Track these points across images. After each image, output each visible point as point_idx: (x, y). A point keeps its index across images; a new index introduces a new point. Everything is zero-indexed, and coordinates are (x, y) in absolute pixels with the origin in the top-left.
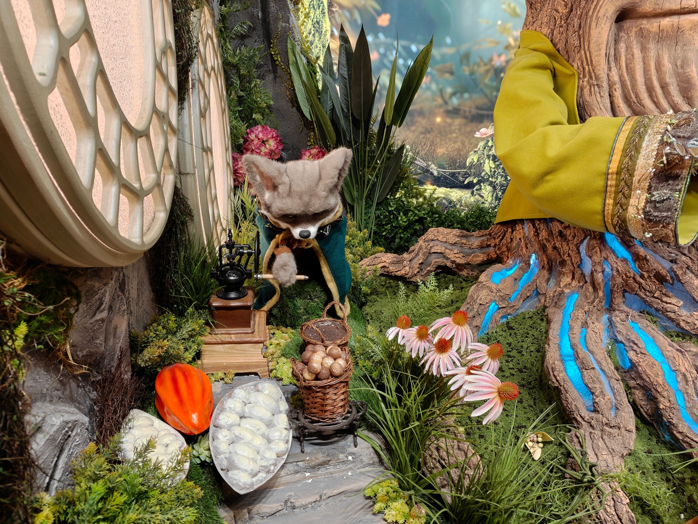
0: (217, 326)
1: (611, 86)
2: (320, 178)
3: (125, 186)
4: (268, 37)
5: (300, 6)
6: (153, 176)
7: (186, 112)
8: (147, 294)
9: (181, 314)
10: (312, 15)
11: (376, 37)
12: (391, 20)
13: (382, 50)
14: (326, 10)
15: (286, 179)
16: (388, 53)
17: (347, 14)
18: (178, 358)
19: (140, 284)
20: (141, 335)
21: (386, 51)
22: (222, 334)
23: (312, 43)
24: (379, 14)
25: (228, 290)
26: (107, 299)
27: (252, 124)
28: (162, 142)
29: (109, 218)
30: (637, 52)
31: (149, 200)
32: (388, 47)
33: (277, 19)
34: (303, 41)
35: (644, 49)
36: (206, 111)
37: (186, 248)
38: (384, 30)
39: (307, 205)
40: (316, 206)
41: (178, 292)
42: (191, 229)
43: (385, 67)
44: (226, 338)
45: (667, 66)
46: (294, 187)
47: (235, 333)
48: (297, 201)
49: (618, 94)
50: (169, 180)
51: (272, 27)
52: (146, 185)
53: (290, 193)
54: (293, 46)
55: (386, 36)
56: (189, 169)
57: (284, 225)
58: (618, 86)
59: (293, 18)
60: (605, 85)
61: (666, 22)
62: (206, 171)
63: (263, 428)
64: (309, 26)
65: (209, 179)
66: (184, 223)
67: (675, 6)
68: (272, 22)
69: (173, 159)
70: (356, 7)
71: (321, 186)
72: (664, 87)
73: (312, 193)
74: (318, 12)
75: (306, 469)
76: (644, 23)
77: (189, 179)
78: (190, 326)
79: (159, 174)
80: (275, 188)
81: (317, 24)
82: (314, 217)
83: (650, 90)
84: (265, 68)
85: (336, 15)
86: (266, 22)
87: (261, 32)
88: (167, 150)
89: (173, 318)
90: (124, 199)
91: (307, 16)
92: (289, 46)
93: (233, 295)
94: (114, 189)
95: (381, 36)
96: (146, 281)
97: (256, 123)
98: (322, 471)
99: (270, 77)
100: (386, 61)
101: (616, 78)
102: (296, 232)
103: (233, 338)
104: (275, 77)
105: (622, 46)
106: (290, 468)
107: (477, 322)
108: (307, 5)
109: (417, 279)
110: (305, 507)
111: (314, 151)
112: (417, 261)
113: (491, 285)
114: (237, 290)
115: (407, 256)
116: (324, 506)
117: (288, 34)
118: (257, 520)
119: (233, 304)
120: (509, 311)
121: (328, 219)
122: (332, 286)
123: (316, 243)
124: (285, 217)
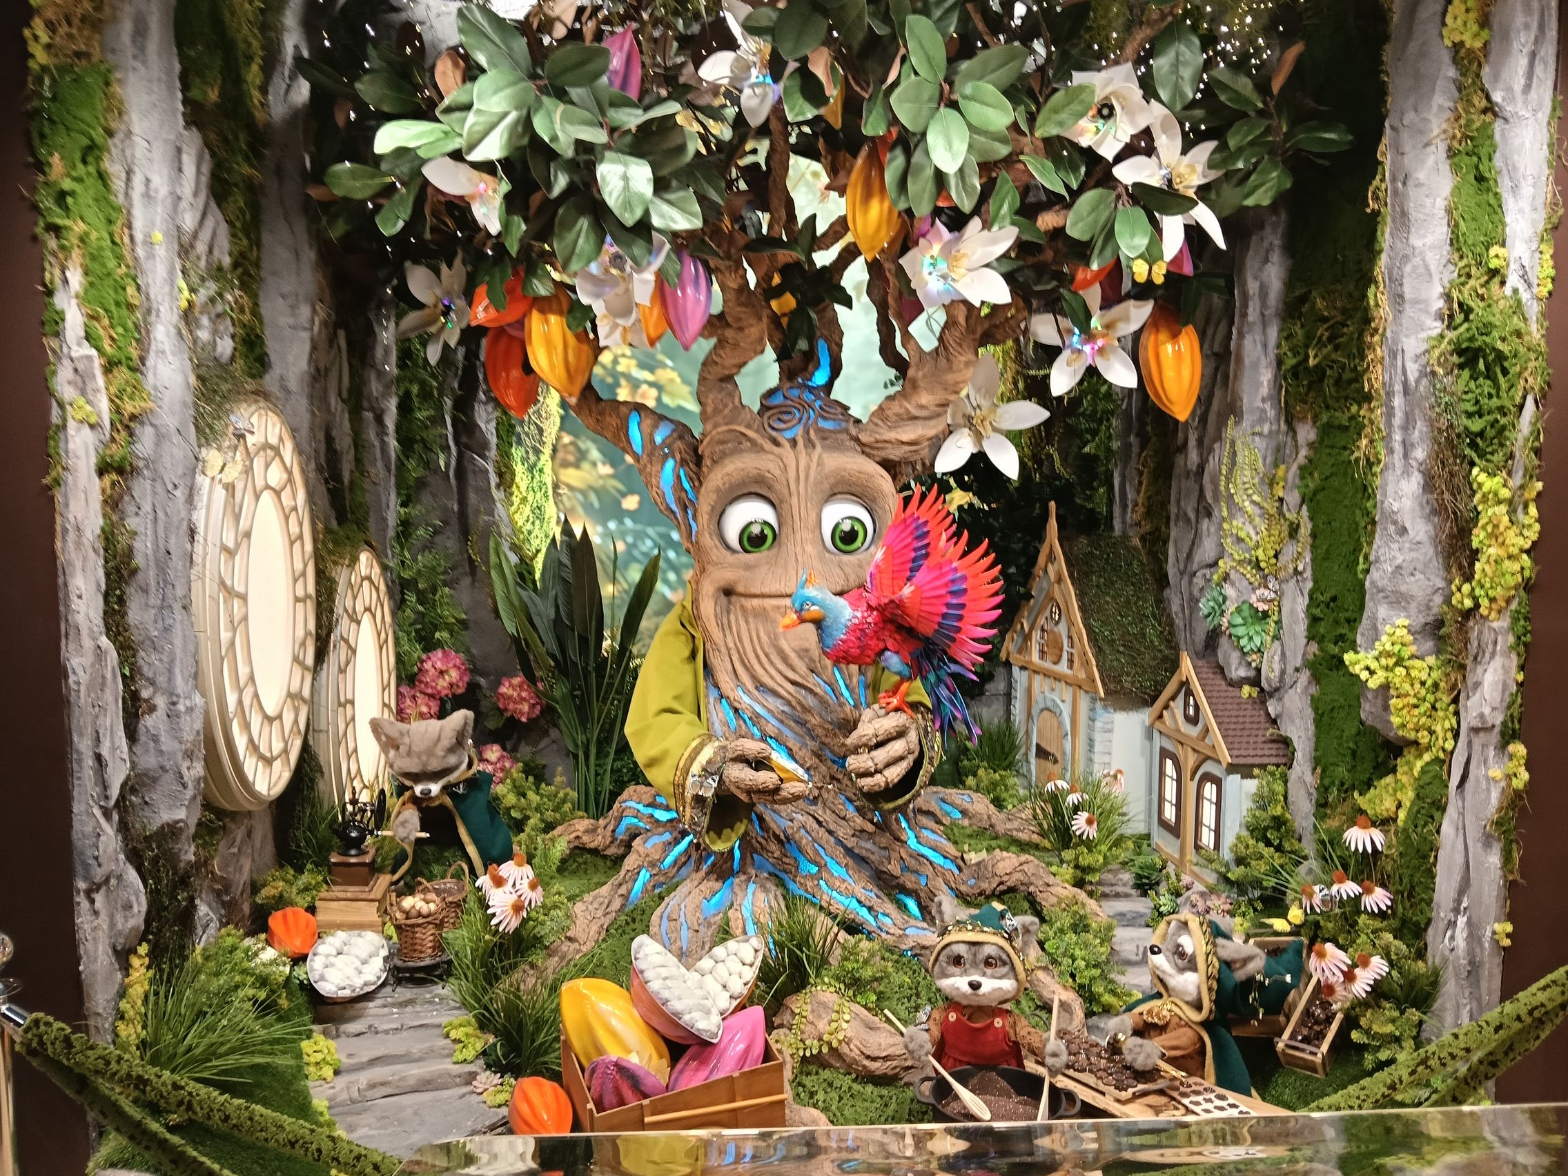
0: (335, 883)
1: (728, 650)
2: (439, 739)
3: (262, 757)
4: (465, 532)
5: (514, 489)
6: (281, 745)
7: (324, 673)
8: (270, 849)
9: (300, 870)
10: (530, 498)
11: (621, 522)
12: (641, 503)
13: (630, 539)
14: (550, 493)
15: (407, 740)
16: (639, 543)
17: (580, 496)
18: (292, 903)
19: (264, 836)
20: (260, 880)
21: (635, 538)
22: (337, 891)
23: (530, 533)
24: (624, 495)
25: (349, 847)
26: (238, 839)
27: (429, 645)
28: (292, 716)
29: (251, 778)
30: (743, 624)
31: (277, 764)
32: (640, 536)
33: (477, 512)
34: (516, 531)
35: (747, 622)
36: (348, 663)
37: (313, 806)
38: (631, 514)
39: (425, 764)
40: (435, 765)
41: (298, 846)
42: (321, 785)
43: (636, 560)
44: (342, 895)
45: (764, 638)
46: (415, 748)
47: (352, 891)
48: (415, 760)
49: (735, 658)
50: (297, 745)
51: (471, 521)
52: (275, 753)
53: (409, 753)
54: (498, 545)
55: (635, 521)
56: (323, 726)
57: (408, 783)
58: (734, 652)
59: (500, 508)
60: (723, 649)
61: (756, 602)
62: (342, 726)
63: (358, 964)
64: (527, 510)
65: (345, 733)
66: (312, 780)
67: (758, 592)
68: (471, 516)
69: (302, 726)
70: (591, 488)
71: (440, 747)
72: (767, 655)
73: (430, 752)
74: (539, 495)
75: (393, 1005)
76: (743, 600)
77: (322, 736)
78: (305, 878)
79: (286, 743)
80: (397, 748)
81: (538, 511)
82: (435, 776)
83: (758, 657)
84: (460, 570)
85: (565, 499)
86: (463, 515)
87: (457, 528)
88: (296, 721)
89: (292, 872)
90: (260, 765)
91: (524, 500)
92: (492, 544)
93: (353, 852)
94: (254, 760)
95: (628, 522)
96: (270, 836)
97: (439, 644)
98: (409, 1009)
99: (467, 581)
100: (636, 553)
101: (731, 645)
102: (418, 789)
103: (349, 895)
104: (474, 581)
105: (732, 617)
106: (378, 1002)
107: (623, 890)
108: (523, 488)
109: (612, 851)
110: (386, 1032)
111: (516, 681)
112: (611, 828)
113: (641, 850)
114: (358, 848)
115: (602, 822)
116: (404, 1034)
117: (491, 530)
118: (343, 1039)
119: (353, 860)
120: (662, 879)
121: (453, 778)
122: (471, 850)
123: (448, 801)
124: (407, 775)
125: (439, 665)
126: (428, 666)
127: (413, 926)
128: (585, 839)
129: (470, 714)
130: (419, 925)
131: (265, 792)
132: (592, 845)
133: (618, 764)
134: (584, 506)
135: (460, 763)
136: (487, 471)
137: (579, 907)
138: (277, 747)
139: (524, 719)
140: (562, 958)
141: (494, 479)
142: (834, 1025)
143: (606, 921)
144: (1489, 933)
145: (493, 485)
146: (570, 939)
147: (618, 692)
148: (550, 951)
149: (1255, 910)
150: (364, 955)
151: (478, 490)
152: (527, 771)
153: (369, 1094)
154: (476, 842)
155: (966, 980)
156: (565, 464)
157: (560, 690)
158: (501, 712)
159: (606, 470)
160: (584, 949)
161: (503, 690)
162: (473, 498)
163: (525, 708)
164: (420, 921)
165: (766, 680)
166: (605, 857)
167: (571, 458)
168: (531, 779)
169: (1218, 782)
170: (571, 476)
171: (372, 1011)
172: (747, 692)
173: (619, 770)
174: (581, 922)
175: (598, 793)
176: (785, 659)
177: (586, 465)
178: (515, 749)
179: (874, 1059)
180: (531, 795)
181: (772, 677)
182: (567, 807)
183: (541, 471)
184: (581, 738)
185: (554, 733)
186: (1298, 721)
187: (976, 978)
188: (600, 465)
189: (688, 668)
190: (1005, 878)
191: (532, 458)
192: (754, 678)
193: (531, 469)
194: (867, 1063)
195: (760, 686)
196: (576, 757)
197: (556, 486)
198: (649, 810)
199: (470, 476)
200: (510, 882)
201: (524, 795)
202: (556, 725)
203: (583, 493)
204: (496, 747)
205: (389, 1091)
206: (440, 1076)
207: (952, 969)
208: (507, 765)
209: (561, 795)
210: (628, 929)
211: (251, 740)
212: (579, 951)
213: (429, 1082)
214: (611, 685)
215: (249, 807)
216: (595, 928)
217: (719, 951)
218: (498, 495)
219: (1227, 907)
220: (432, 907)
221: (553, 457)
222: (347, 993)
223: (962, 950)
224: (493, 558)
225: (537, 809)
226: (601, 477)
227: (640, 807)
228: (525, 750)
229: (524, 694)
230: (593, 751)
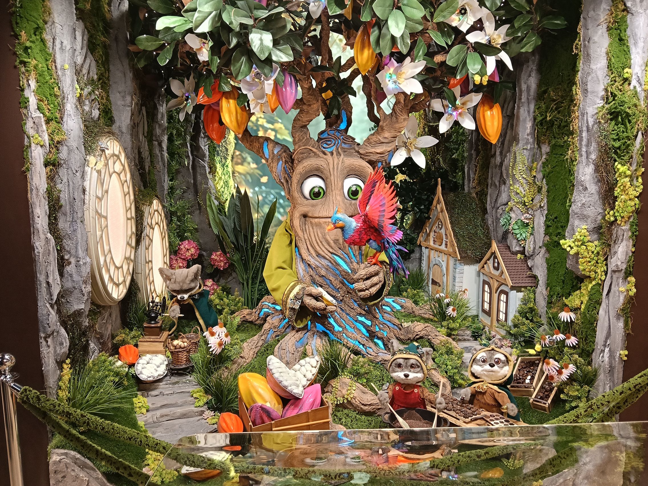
0: (146, 335)
1: (305, 240)
2: (187, 276)
3: (115, 283)
4: (196, 192)
5: (216, 174)
6: (123, 279)
7: (140, 249)
8: (119, 321)
9: (131, 330)
10: (223, 177)
11: (261, 188)
12: (268, 179)
13: (264, 195)
14: (231, 175)
15: (174, 277)
16: (268, 196)
17: (243, 177)
18: (129, 343)
19: (116, 316)
20: (115, 334)
22: (147, 338)
23: (223, 192)
24: (262, 177)
25: (151, 320)
26: (106, 317)
27: (183, 239)
28: (127, 267)
29: (110, 292)
30: (311, 229)
31: (121, 287)
32: (268, 193)
33: (201, 183)
34: (218, 191)
35: (313, 228)
36: (149, 246)
37: (136, 303)
38: (264, 184)
39: (182, 287)
40: (186, 287)
41: (130, 320)
42: (140, 296)
43: (267, 204)
44: (148, 340)
45: (320, 235)
46: (177, 280)
47: (153, 338)
48: (178, 285)
49: (308, 243)
50: (129, 279)
51: (199, 187)
52: (120, 282)
53: (175, 282)
54: (210, 197)
55: (266, 188)
56: (140, 271)
57: (175, 294)
58: (308, 241)
59: (210, 182)
60: (303, 240)
61: (316, 220)
62: (147, 271)
63: (156, 367)
64: (222, 183)
65: (149, 274)
66: (136, 293)
67: (317, 216)
68: (198, 185)
69: (131, 271)
70: (248, 173)
71: (187, 279)
72: (321, 242)
73: (184, 282)
74: (226, 176)
75: (170, 384)
76: (311, 219)
77: (139, 275)
78: (134, 333)
79: (125, 278)
80: (170, 280)
81: (226, 183)
82: (186, 291)
83: (317, 243)
84: (195, 208)
85: (237, 178)
86: (195, 185)
87: (193, 190)
88: (128, 269)
89: (128, 330)
90: (114, 287)
91: (220, 178)
92: (207, 197)
93: (153, 322)
94: (112, 285)
95: (263, 188)
96: (119, 316)
97: (186, 238)
98: (177, 385)
99: (198, 212)
100: (267, 201)
101: (306, 238)
102: (179, 297)
103: (151, 340)
104: (200, 212)
105: (307, 226)
106: (164, 383)
107: (263, 338)
108: (220, 173)
109: (258, 322)
110: (167, 395)
111: (218, 253)
112: (257, 313)
113: (270, 321)
114: (155, 321)
115: (254, 310)
116: (175, 395)
117: (207, 190)
118: (150, 397)
119: (153, 325)
120: (279, 333)
121: (193, 292)
122: (201, 321)
123: (191, 302)
124: (174, 291)
125: (187, 246)
126: (182, 247)
127: (177, 352)
128: (247, 317)
129: (200, 266)
130: (180, 352)
131: (116, 298)
132: (250, 320)
133: (260, 287)
134: (245, 181)
135: (196, 286)
136: (205, 167)
137: (245, 344)
138: (121, 279)
139: (222, 269)
140: (239, 365)
141: (208, 170)
142: (349, 391)
143: (256, 350)
144: (618, 355)
145: (207, 172)
146: (241, 357)
147: (260, 258)
148: (234, 362)
149: (521, 346)
150: (158, 364)
151: (201, 174)
152: (223, 290)
153: (161, 419)
154: (203, 318)
155: (403, 373)
156: (237, 164)
157: (236, 257)
158: (212, 266)
159: (254, 166)
160: (247, 361)
161: (213, 257)
162: (199, 178)
163: (222, 264)
164: (181, 350)
165: (321, 252)
166: (255, 325)
167: (239, 161)
168: (225, 293)
169: (507, 294)
170: (240, 168)
171: (162, 386)
172: (313, 257)
173: (261, 290)
174: (246, 350)
175: (252, 299)
176: (329, 244)
177: (246, 164)
178: (218, 281)
179: (365, 405)
180: (225, 299)
181: (323, 251)
182: (240, 304)
183: (227, 166)
184: (245, 277)
185: (234, 275)
186: (540, 269)
187: (407, 372)
188: (251, 164)
189: (289, 249)
190: (419, 333)
191: (224, 161)
192: (316, 251)
193: (223, 166)
194: (362, 407)
195: (319, 255)
196: (243, 284)
197: (233, 173)
198: (274, 306)
199: (198, 169)
200: (217, 334)
201: (222, 300)
202: (234, 271)
203: (245, 175)
204: (210, 280)
205: (169, 418)
206: (190, 412)
207: (397, 369)
208: (215, 287)
209: (237, 299)
210: (265, 353)
211: (110, 276)
212: (245, 362)
213: (185, 415)
214: (257, 255)
215: (110, 304)
216: (252, 353)
217: (302, 362)
218: (209, 176)
219: (510, 345)
220: (186, 344)
221: (232, 161)
222: (151, 379)
223: (401, 361)
224: (208, 203)
225: (228, 305)
226: (252, 169)
227: (270, 304)
228: (222, 282)
229: (222, 259)
230: (250, 282)
